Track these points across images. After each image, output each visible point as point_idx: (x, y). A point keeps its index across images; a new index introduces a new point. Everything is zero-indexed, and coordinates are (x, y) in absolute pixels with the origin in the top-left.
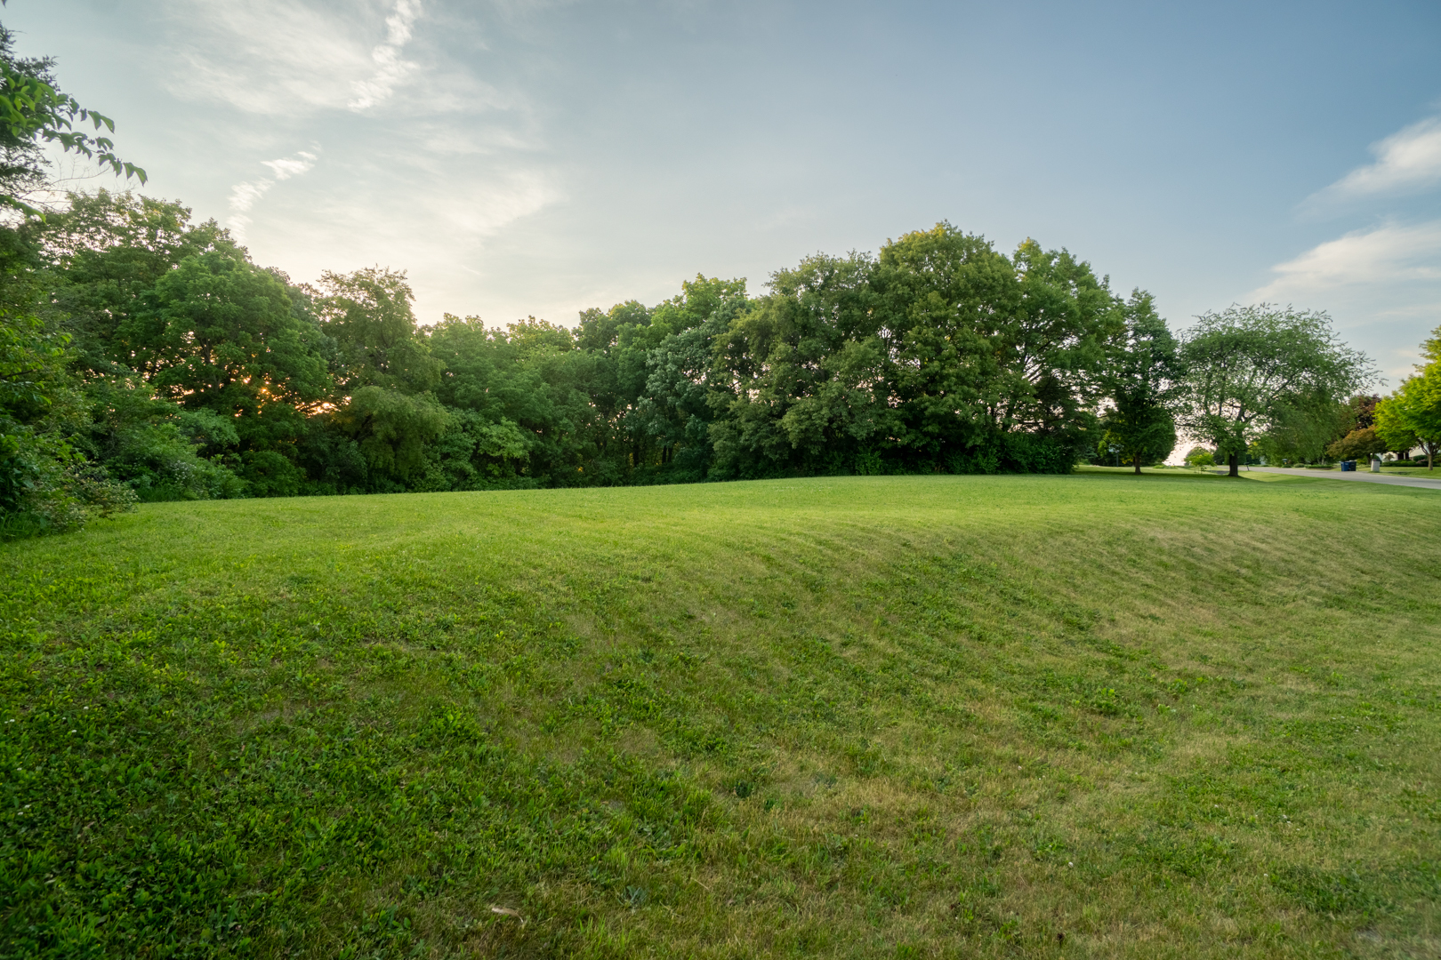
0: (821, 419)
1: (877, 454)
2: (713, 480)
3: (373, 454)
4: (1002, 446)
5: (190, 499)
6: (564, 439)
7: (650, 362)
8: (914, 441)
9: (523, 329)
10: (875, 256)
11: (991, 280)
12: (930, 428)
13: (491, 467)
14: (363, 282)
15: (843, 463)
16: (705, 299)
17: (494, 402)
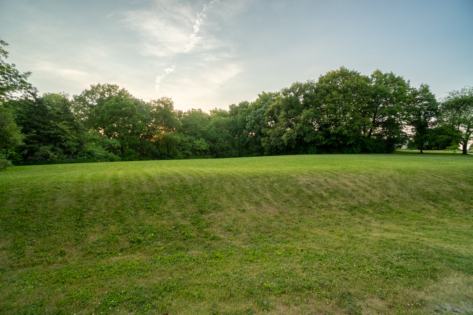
0: (294, 136)
1: (315, 147)
2: (265, 156)
3: (161, 149)
4: (363, 143)
5: (97, 162)
6: (220, 144)
7: (247, 120)
8: (328, 143)
9: (214, 112)
10: (317, 81)
11: (357, 86)
12: (333, 138)
13: (197, 152)
14: (159, 102)
15: (304, 150)
16: (265, 99)
17: (199, 134)
